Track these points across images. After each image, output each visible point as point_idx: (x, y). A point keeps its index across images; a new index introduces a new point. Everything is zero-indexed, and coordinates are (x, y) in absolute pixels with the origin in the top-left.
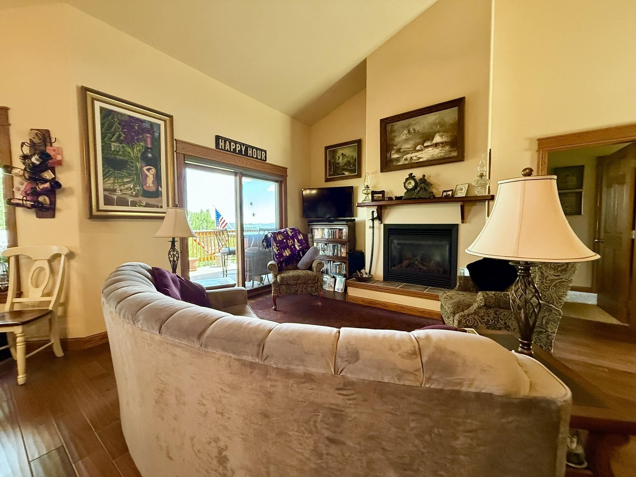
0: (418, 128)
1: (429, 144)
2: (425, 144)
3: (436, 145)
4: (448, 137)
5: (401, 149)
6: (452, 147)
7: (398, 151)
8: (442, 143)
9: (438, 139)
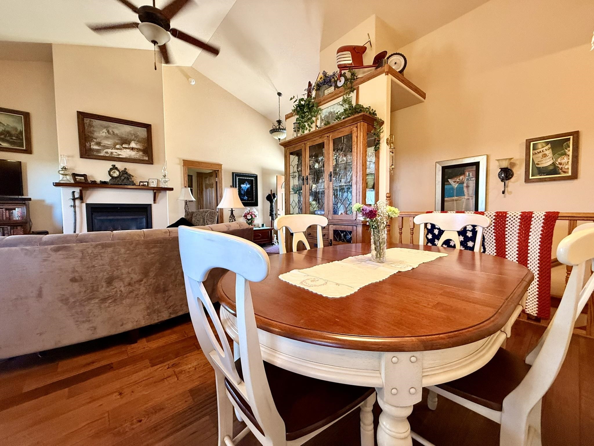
0: (116, 132)
1: (127, 147)
2: (124, 146)
3: (132, 149)
4: (141, 146)
5: (101, 143)
6: (144, 154)
7: (98, 144)
8: (137, 149)
9: (133, 145)
